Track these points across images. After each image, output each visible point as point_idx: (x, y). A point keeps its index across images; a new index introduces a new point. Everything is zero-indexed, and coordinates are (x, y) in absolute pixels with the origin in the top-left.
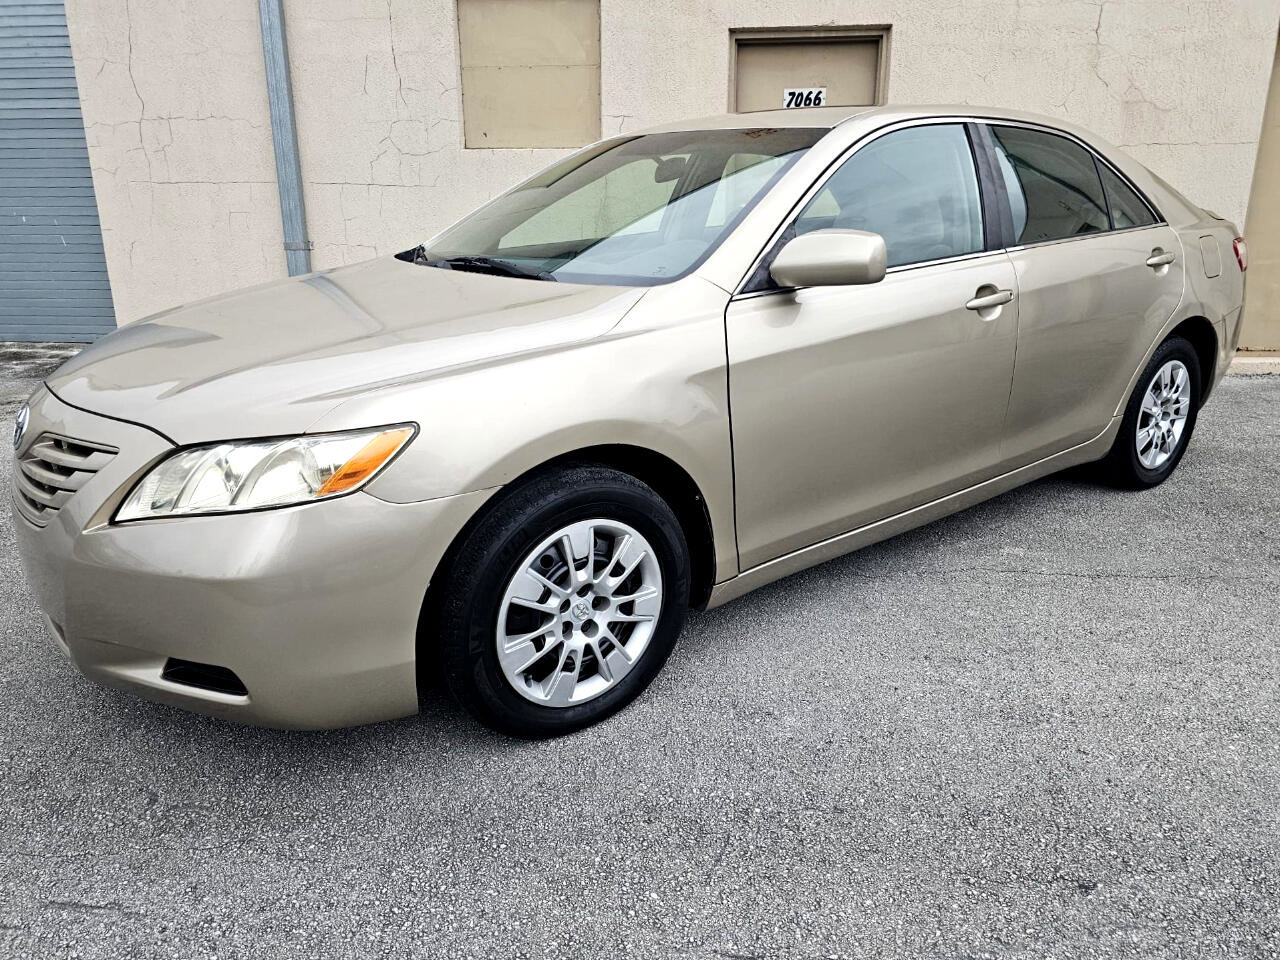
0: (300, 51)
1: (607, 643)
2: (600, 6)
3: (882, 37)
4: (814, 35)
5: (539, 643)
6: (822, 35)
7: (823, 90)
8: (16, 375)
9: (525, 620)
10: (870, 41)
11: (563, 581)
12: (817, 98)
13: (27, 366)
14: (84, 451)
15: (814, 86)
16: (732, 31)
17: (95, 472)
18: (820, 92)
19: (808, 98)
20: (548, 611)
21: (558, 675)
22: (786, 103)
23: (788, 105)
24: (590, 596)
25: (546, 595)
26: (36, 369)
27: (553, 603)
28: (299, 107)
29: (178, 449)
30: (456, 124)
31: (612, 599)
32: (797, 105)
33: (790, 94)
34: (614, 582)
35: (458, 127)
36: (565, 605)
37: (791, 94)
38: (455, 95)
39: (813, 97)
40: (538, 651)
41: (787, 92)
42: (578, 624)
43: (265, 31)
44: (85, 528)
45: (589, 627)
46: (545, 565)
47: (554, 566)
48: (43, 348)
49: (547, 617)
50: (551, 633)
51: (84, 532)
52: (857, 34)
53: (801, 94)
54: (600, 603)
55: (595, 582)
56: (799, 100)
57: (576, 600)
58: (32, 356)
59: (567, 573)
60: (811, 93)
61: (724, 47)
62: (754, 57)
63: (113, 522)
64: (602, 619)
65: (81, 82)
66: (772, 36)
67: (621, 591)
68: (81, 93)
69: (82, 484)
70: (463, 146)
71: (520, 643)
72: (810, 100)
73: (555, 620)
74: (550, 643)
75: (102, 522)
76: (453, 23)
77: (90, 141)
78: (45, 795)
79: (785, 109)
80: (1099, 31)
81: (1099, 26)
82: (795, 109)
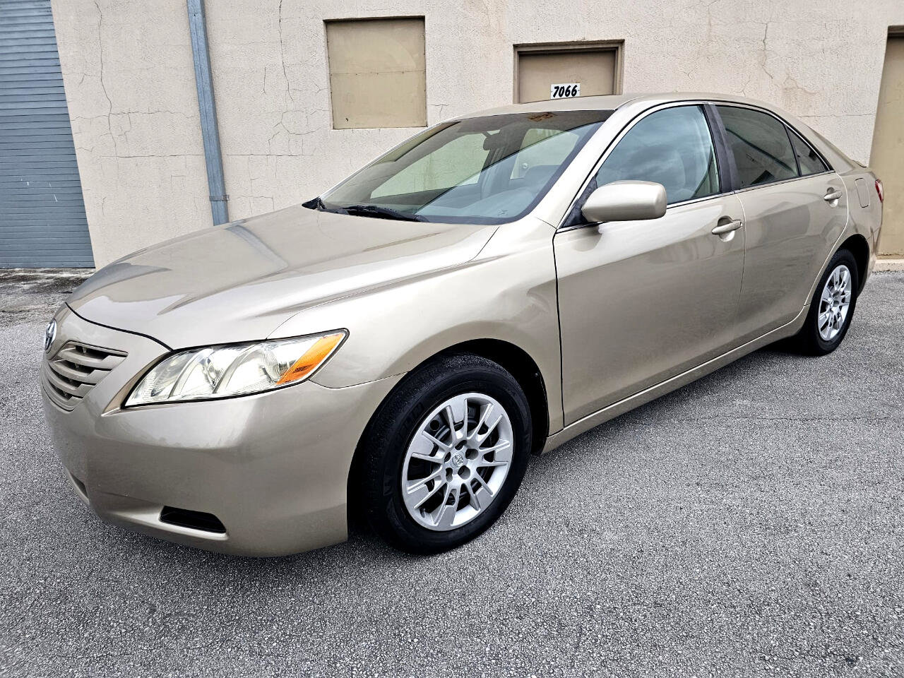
0: (220, 65)
1: (476, 483)
2: (424, 31)
3: (617, 48)
4: (571, 48)
5: (430, 485)
6: (577, 47)
7: (578, 85)
8: (25, 292)
9: (421, 469)
10: (609, 51)
11: (447, 438)
12: (574, 90)
13: (31, 285)
14: (101, 355)
15: (572, 82)
16: (515, 46)
17: (110, 370)
18: (576, 86)
19: (568, 90)
20: (437, 462)
21: (444, 507)
22: (553, 94)
23: (554, 96)
24: (464, 449)
25: (436, 449)
26: (38, 287)
27: (440, 455)
28: (219, 103)
29: (173, 352)
30: (328, 113)
31: (480, 450)
32: (561, 95)
33: (555, 88)
34: (481, 438)
35: (329, 114)
36: (448, 456)
37: (557, 88)
38: (326, 93)
39: (571, 89)
40: (430, 491)
41: (553, 86)
42: (456, 469)
43: (195, 53)
44: (103, 413)
45: (464, 471)
46: (433, 429)
47: (440, 427)
48: (41, 272)
49: (436, 465)
50: (439, 478)
51: (103, 415)
52: (601, 46)
53: (563, 88)
54: (471, 453)
55: (469, 438)
56: (560, 91)
57: (455, 453)
58: (35, 278)
59: (450, 432)
60: (570, 87)
61: (510, 57)
62: (530, 64)
63: (123, 407)
64: (473, 465)
65: (67, 90)
66: (543, 49)
67: (486, 444)
68: (68, 97)
69: (101, 379)
70: (332, 127)
71: (419, 485)
72: (569, 91)
73: (441, 468)
74: (438, 484)
75: (116, 407)
76: (324, 44)
77: (74, 130)
78: (73, 608)
79: (552, 97)
80: (766, 42)
81: (765, 38)
82: (559, 97)
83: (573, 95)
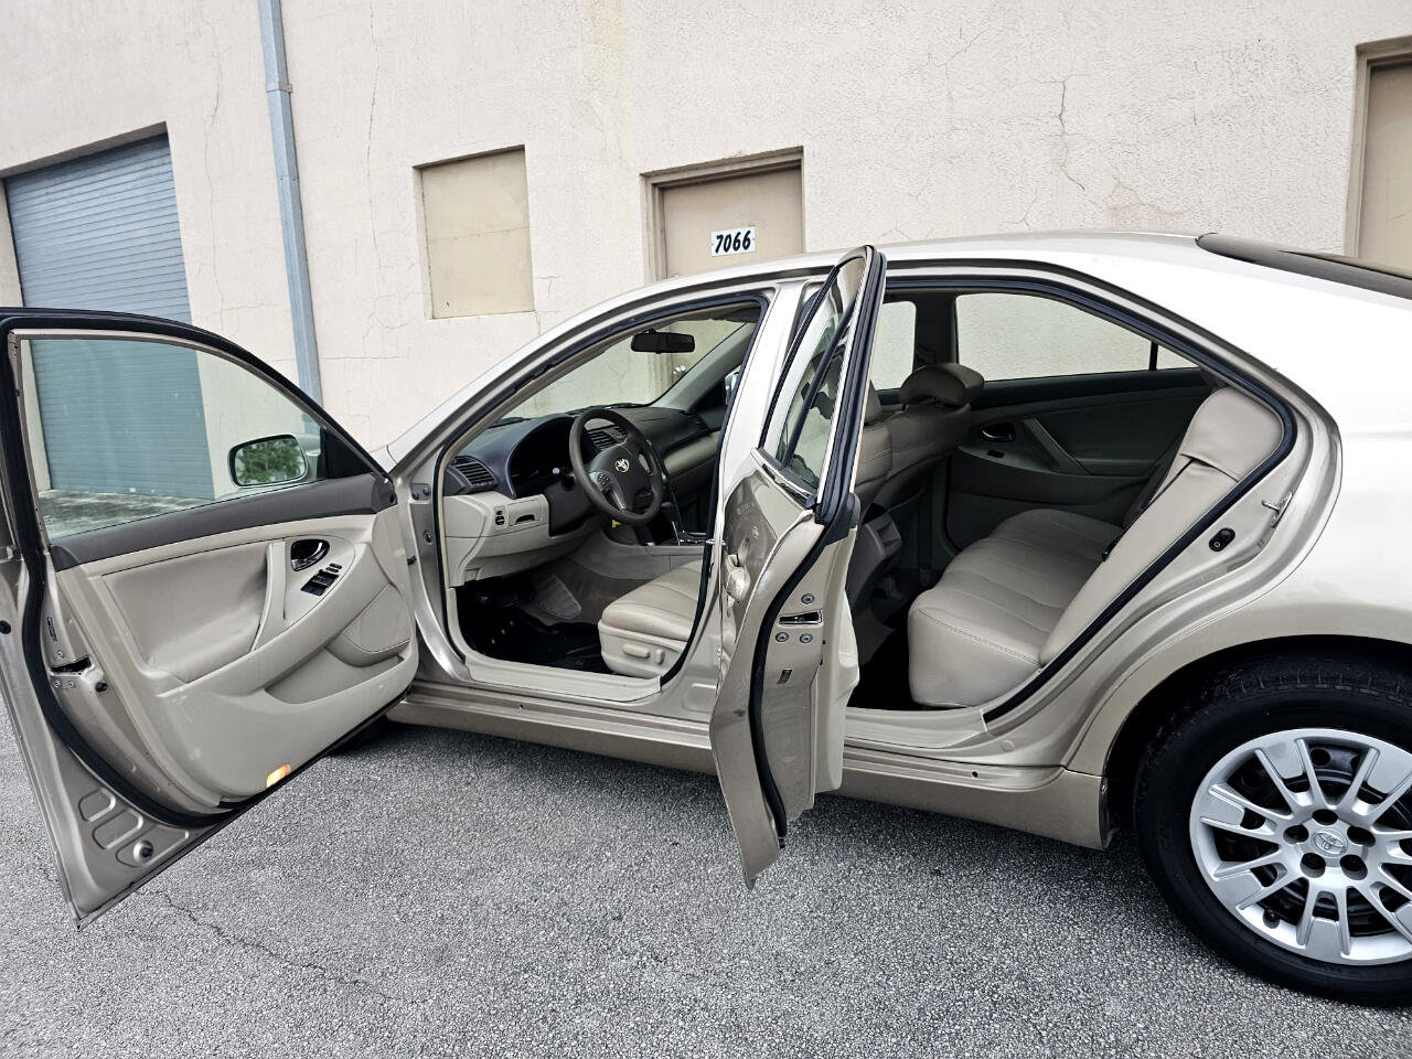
3: (798, 161)
4: (727, 169)
6: (736, 167)
7: (752, 229)
10: (788, 165)
12: (746, 239)
15: (743, 225)
18: (749, 232)
19: (737, 240)
22: (714, 248)
23: (717, 251)
32: (726, 250)
33: (718, 237)
37: (720, 237)
39: (741, 238)
41: (714, 235)
53: (729, 237)
56: (727, 243)
60: (739, 234)
72: (739, 242)
79: (714, 254)
80: (1063, 117)
81: (1063, 110)
82: (724, 253)
83: (746, 248)
